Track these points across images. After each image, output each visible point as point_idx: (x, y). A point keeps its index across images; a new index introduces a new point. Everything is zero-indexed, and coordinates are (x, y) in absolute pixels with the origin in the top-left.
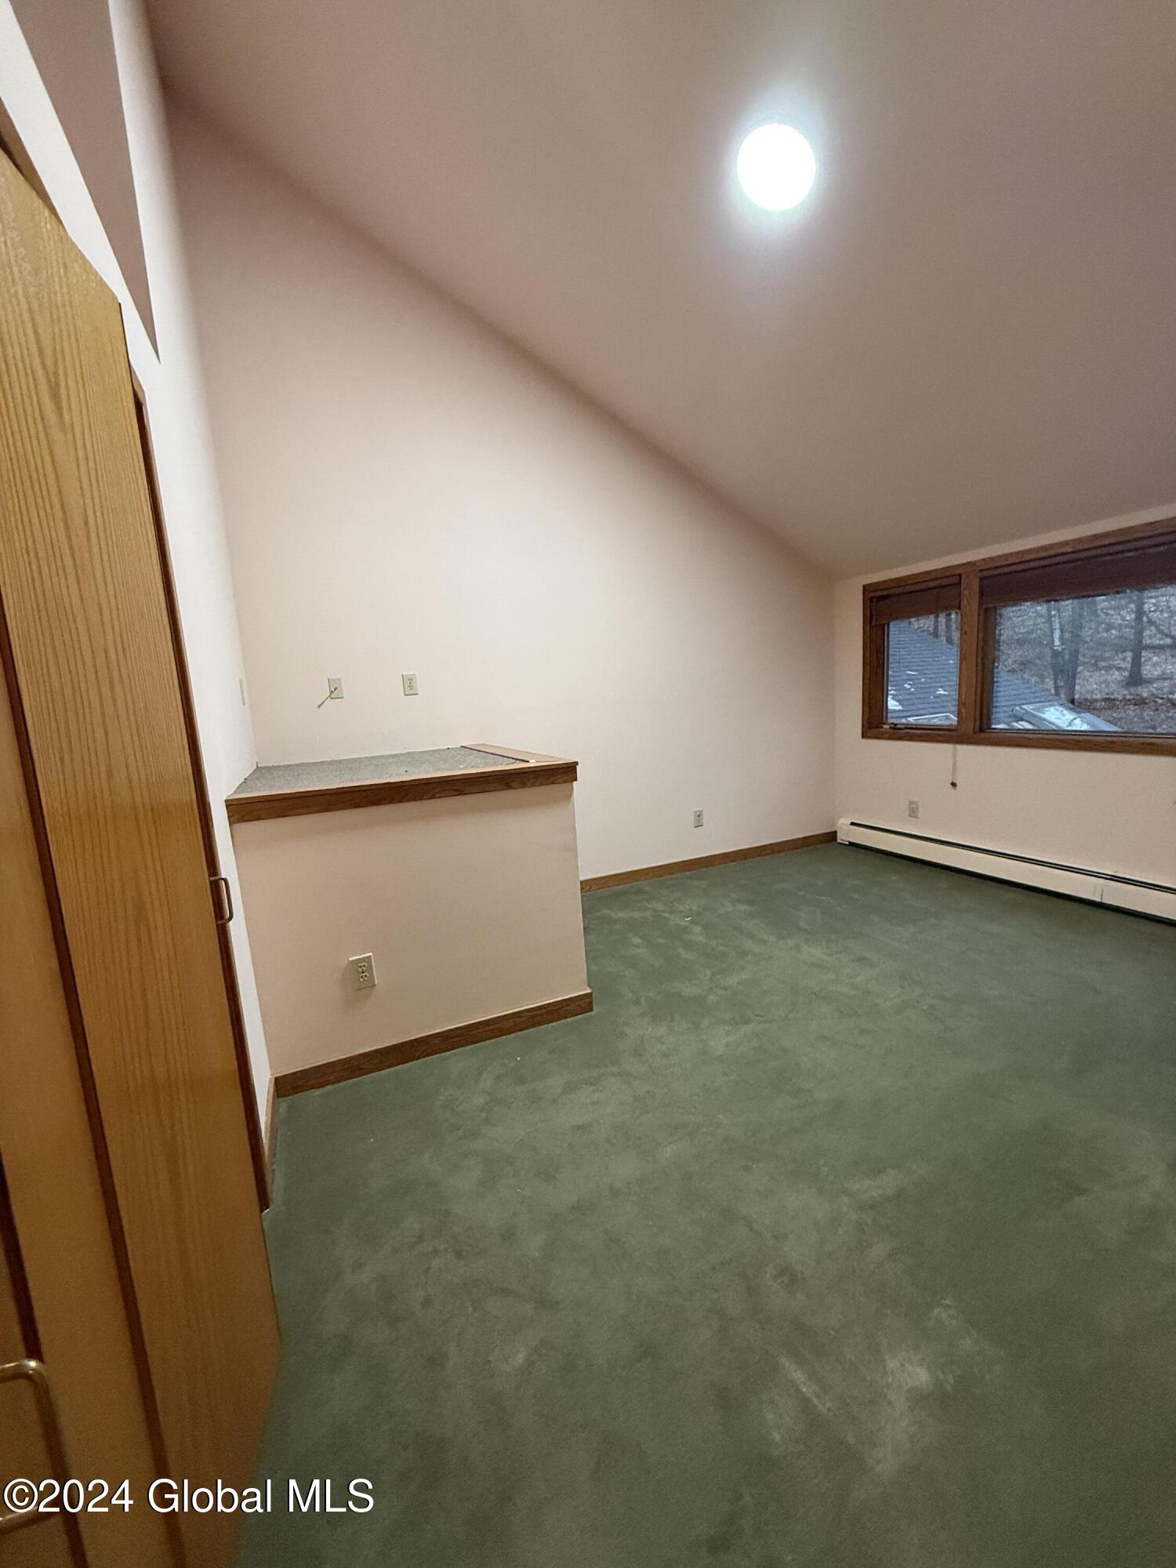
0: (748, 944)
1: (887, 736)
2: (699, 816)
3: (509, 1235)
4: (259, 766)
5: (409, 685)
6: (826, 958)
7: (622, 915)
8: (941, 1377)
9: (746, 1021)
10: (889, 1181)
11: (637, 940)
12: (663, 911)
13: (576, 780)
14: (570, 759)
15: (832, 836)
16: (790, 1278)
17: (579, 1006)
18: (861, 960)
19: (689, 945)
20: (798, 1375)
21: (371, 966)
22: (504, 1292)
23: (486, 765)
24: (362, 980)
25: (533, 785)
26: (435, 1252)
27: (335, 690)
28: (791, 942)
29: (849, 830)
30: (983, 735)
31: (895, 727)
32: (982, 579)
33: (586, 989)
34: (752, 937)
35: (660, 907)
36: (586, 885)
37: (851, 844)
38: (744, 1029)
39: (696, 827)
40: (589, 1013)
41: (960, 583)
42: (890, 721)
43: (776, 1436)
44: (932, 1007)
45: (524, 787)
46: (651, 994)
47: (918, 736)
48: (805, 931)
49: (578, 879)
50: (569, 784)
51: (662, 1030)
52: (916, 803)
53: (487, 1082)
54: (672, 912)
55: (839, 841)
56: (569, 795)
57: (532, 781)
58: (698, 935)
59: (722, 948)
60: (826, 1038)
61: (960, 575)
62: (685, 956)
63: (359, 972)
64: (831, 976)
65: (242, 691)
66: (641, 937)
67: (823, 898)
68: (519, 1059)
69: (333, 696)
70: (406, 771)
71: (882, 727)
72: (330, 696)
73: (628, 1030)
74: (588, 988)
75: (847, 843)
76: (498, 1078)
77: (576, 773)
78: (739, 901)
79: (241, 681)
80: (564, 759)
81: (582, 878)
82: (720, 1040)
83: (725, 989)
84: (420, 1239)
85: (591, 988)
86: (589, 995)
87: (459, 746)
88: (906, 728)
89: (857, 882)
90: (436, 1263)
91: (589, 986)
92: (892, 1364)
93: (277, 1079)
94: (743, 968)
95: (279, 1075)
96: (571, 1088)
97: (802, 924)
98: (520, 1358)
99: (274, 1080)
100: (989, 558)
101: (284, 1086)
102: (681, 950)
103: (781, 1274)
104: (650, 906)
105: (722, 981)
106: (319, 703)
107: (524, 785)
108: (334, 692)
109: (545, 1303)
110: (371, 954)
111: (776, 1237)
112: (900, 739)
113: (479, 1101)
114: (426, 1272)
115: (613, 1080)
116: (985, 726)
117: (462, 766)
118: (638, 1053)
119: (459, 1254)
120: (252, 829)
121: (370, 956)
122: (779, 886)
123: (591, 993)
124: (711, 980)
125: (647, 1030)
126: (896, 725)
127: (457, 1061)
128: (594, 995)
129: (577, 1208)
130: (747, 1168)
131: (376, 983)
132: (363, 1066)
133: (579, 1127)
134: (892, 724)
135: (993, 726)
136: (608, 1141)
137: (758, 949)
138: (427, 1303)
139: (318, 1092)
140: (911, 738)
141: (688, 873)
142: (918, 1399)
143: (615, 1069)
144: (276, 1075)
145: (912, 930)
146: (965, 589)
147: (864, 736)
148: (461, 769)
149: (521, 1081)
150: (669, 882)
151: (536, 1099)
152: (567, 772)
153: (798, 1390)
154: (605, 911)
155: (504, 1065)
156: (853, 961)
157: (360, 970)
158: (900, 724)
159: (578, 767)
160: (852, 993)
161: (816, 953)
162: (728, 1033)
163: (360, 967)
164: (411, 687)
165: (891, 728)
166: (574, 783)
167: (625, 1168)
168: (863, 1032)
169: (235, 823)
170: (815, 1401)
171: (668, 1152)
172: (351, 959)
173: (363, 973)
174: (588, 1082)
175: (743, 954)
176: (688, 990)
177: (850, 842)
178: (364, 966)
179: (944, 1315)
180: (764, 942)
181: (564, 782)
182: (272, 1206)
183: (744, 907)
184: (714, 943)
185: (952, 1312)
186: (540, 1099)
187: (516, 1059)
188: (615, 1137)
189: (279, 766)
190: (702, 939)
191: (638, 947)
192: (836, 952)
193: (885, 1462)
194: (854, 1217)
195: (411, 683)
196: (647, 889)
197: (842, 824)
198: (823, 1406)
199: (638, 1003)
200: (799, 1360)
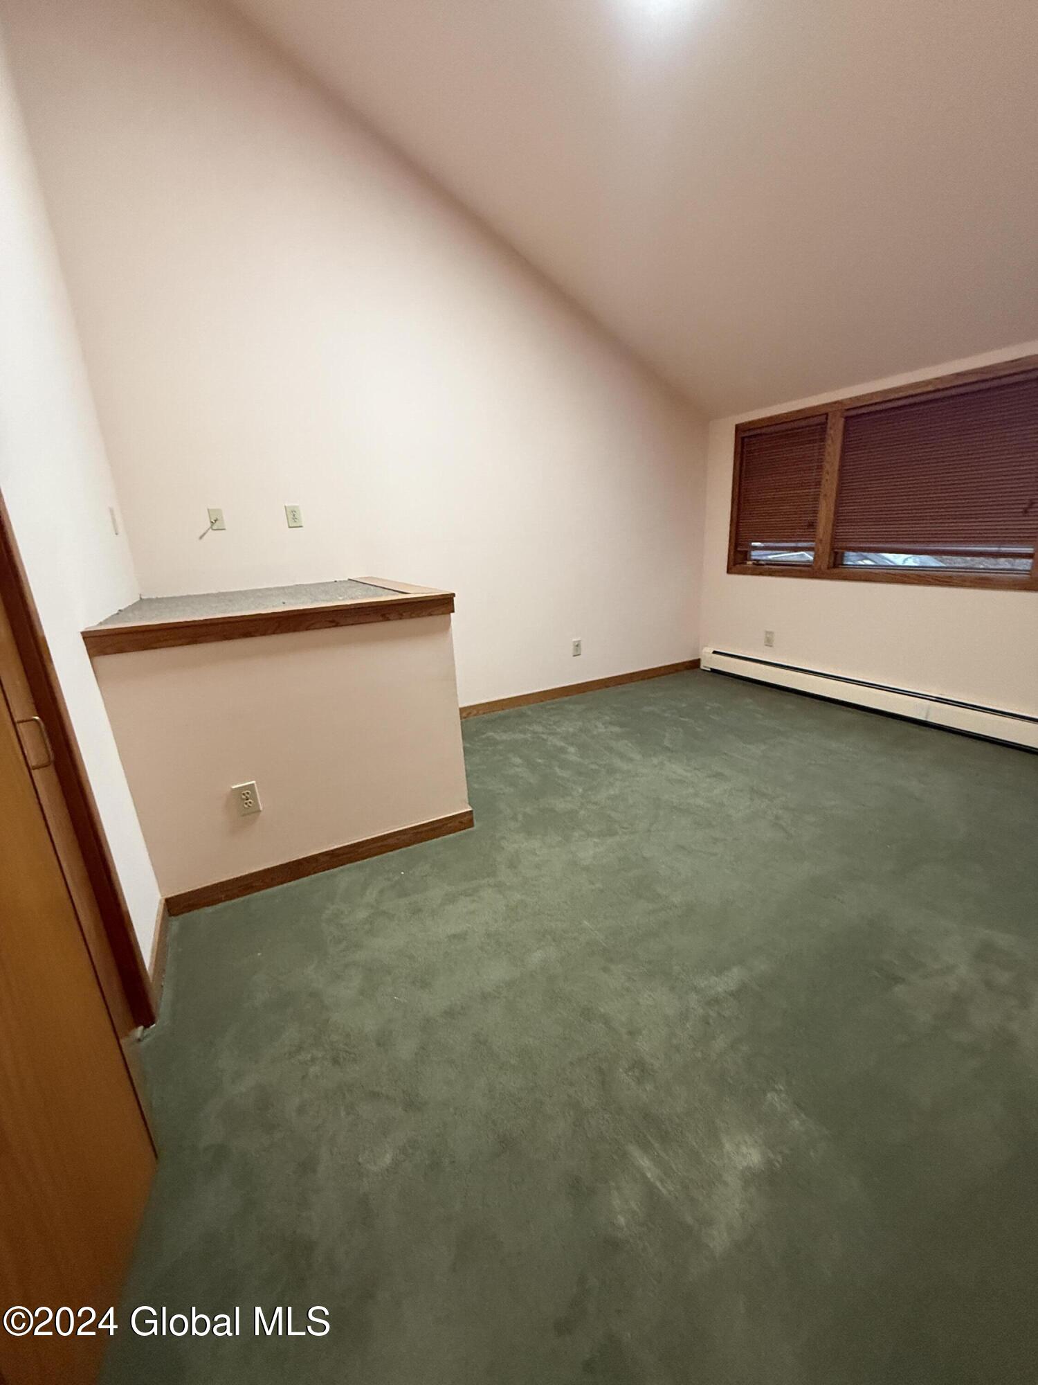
0: (618, 763)
1: (750, 571)
2: (577, 646)
3: (383, 1041)
4: (143, 597)
5: (293, 517)
6: (685, 774)
7: (505, 737)
8: (772, 1156)
9: (612, 833)
10: (733, 978)
11: (518, 760)
12: (543, 733)
13: (453, 611)
14: (446, 590)
15: (695, 664)
16: (641, 1068)
17: (462, 822)
18: (718, 776)
19: (564, 765)
20: (644, 1162)
21: (254, 792)
22: (375, 1095)
23: (365, 596)
24: (246, 806)
25: (411, 617)
26: (313, 1060)
27: (215, 521)
28: (655, 761)
29: (711, 658)
30: (836, 571)
31: (757, 563)
32: (847, 418)
33: (467, 808)
34: (622, 756)
35: (539, 729)
36: (466, 713)
37: (713, 671)
38: (610, 841)
39: (574, 656)
40: (470, 829)
41: (826, 423)
42: (753, 558)
43: (622, 1220)
44: (777, 818)
45: (401, 619)
46: (528, 810)
47: (778, 572)
48: (667, 749)
49: (458, 705)
50: (447, 616)
51: (535, 844)
52: (771, 633)
53: (371, 895)
54: (550, 734)
55: (702, 667)
56: (447, 625)
57: (409, 613)
58: (572, 753)
59: (594, 767)
60: (683, 848)
61: (827, 414)
62: (560, 774)
63: (243, 799)
64: (691, 790)
65: (114, 521)
66: (521, 757)
67: (687, 720)
68: (402, 873)
69: (215, 527)
70: (284, 603)
71: (746, 563)
72: (211, 527)
73: (504, 843)
74: (469, 806)
75: (709, 670)
76: (382, 892)
77: (453, 604)
78: (611, 723)
79: (112, 511)
80: (441, 591)
81: (461, 705)
82: (589, 851)
83: (596, 803)
84: (300, 1049)
85: (472, 807)
86: (471, 812)
87: (346, 579)
88: (767, 564)
89: (716, 705)
90: (314, 1070)
91: (470, 804)
92: (728, 1147)
93: (167, 901)
94: (611, 784)
95: (169, 896)
96: (451, 899)
97: (666, 743)
98: (388, 1159)
99: (163, 901)
100: (856, 397)
101: (174, 907)
102: (557, 770)
103: (631, 1068)
104: (531, 729)
105: (592, 797)
106: (202, 534)
107: (401, 617)
108: (215, 523)
109: (412, 1104)
110: (254, 782)
111: (630, 1033)
112: (761, 574)
113: (362, 914)
114: (303, 1077)
115: (490, 891)
116: (838, 562)
117: (340, 598)
118: (513, 865)
119: (335, 1061)
120: (113, 662)
121: (253, 784)
122: (647, 709)
123: (471, 811)
124: (582, 796)
125: (523, 843)
126: (759, 560)
127: (345, 876)
128: (474, 812)
129: (450, 1013)
130: (606, 970)
131: (261, 808)
132: (254, 885)
133: (454, 936)
134: (755, 560)
135: (845, 563)
136: (482, 949)
137: (625, 766)
138: (301, 1110)
139: (209, 910)
140: (771, 573)
141: (566, 699)
142: (750, 1178)
143: (492, 881)
144: (166, 897)
145: (763, 747)
146: (831, 428)
147: (729, 571)
148: (339, 600)
149: (403, 894)
150: (548, 707)
151: (416, 911)
152: (443, 604)
153: (644, 1176)
154: (491, 734)
155: (389, 879)
156: (709, 777)
157: (244, 797)
158: (763, 560)
159: (455, 598)
160: (709, 806)
161: (677, 769)
162: (596, 845)
163: (244, 794)
164: (295, 519)
165: (754, 564)
166: (452, 614)
167: (497, 972)
168: (715, 840)
169: (96, 656)
170: (658, 1184)
171: (536, 957)
172: (234, 787)
173: (247, 799)
174: (465, 894)
175: (611, 771)
176: (561, 805)
177: (711, 669)
178: (248, 793)
179: (776, 1100)
180: (631, 760)
181: (443, 613)
182: (158, 1021)
183: (617, 729)
184: (586, 762)
185: (783, 1095)
186: (420, 910)
187: (400, 873)
188: (489, 944)
189: (163, 598)
190: (574, 758)
191: (518, 766)
192: (695, 769)
193: (719, 1240)
194: (701, 1011)
195: (294, 515)
196: (530, 713)
197: (705, 652)
198: (666, 1190)
199: (514, 818)
200: (645, 1147)
